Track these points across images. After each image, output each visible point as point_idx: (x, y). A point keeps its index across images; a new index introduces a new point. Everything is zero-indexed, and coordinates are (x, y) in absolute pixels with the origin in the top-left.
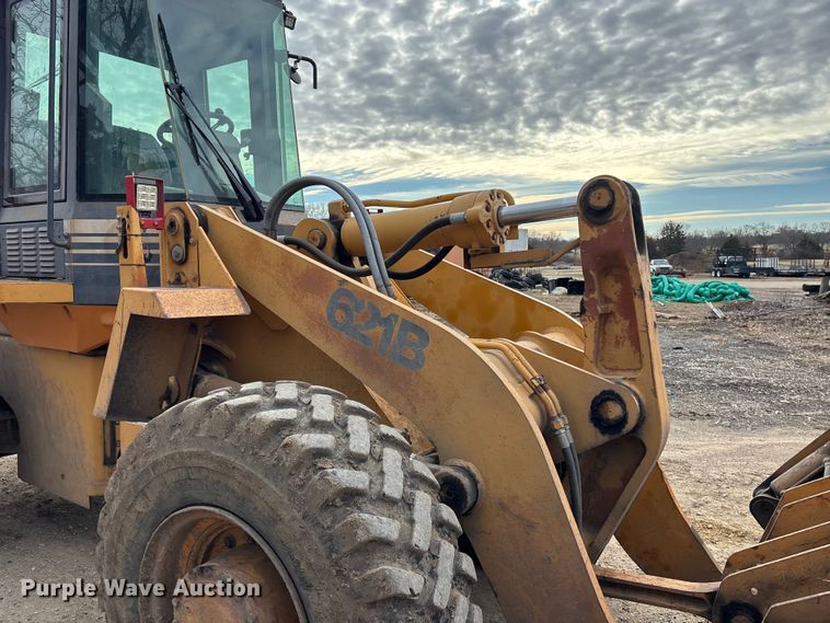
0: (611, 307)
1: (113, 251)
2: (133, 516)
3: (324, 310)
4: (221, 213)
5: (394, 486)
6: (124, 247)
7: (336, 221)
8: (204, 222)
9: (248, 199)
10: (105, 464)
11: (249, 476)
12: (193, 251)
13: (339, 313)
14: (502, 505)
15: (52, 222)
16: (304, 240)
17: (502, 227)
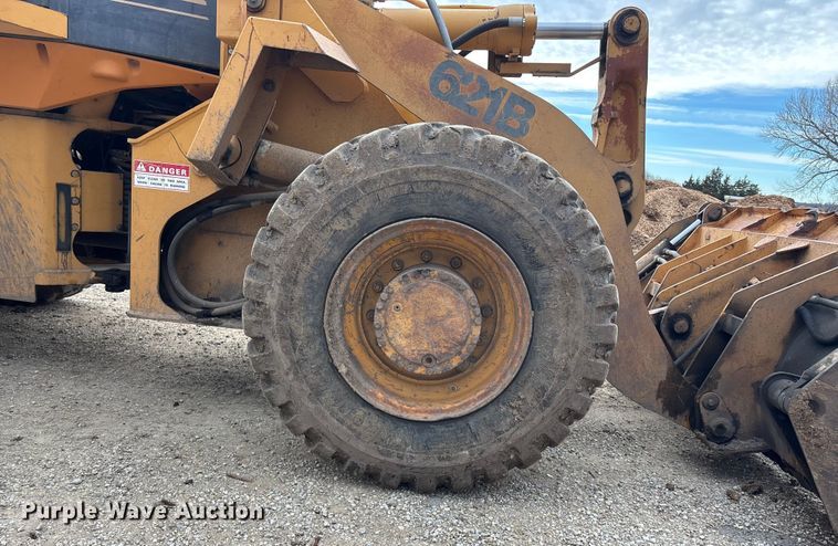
0: (616, 113)
3: (426, 80)
10: (59, 249)
13: (444, 85)
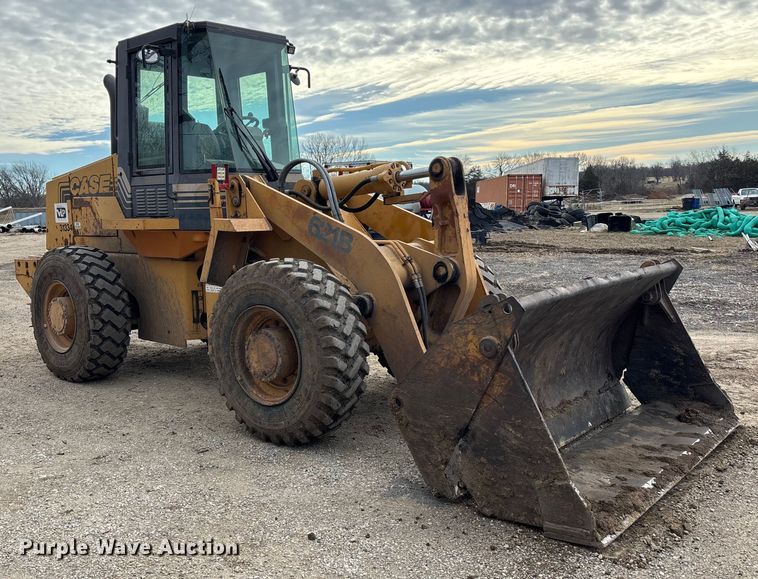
0: (447, 222)
1: (206, 201)
2: (227, 315)
3: (307, 228)
4: (256, 179)
5: (340, 308)
6: (212, 199)
7: (316, 180)
8: (248, 184)
9: (269, 169)
10: (194, 322)
11: (275, 289)
12: (243, 200)
13: (314, 229)
14: (384, 310)
15: (168, 185)
16: (299, 192)
17: (399, 182)
